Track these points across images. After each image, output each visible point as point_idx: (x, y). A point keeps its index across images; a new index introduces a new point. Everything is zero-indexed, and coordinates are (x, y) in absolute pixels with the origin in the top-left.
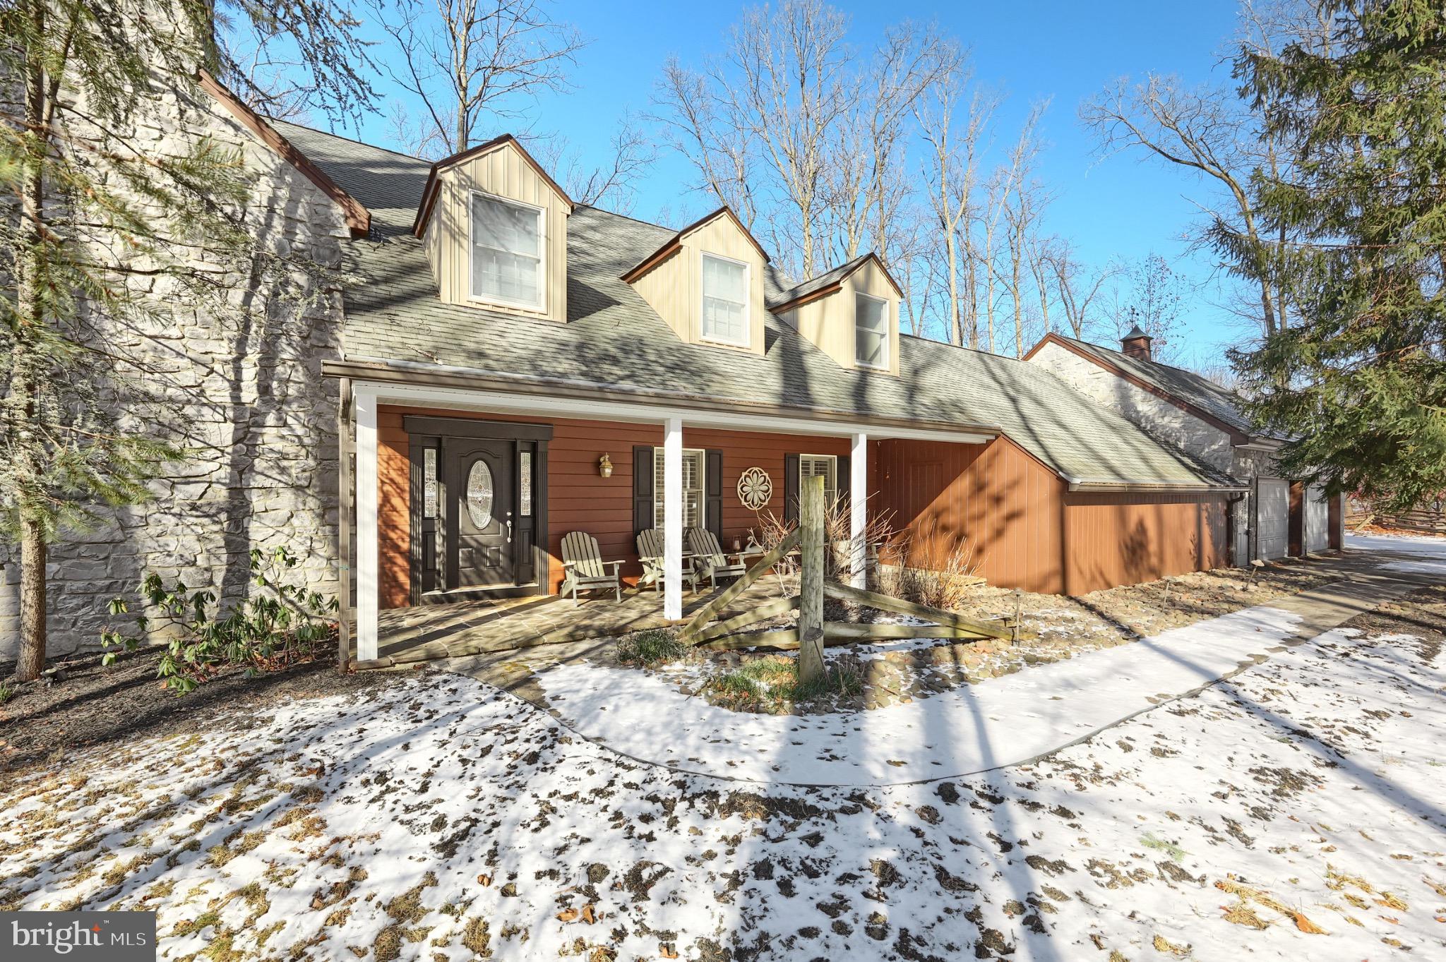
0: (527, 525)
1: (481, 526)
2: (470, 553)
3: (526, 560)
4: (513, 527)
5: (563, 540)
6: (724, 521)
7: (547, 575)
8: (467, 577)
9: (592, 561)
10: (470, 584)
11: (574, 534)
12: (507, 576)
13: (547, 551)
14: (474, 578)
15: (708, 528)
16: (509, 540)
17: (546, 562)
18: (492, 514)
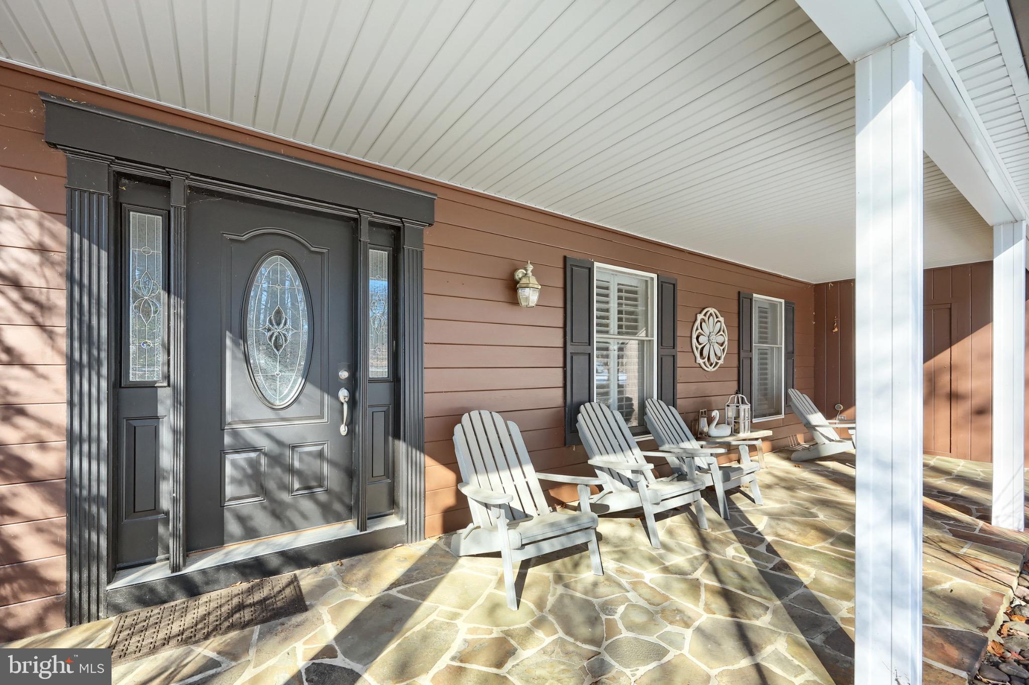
0: (381, 395)
1: (278, 403)
2: (254, 464)
3: (379, 470)
4: (353, 402)
5: (458, 429)
6: (680, 387)
7: (420, 496)
8: (242, 519)
9: (517, 472)
10: (251, 533)
11: (475, 414)
12: (338, 507)
13: (421, 449)
14: (261, 519)
15: (660, 397)
16: (343, 430)
17: (420, 471)
18: (307, 376)
